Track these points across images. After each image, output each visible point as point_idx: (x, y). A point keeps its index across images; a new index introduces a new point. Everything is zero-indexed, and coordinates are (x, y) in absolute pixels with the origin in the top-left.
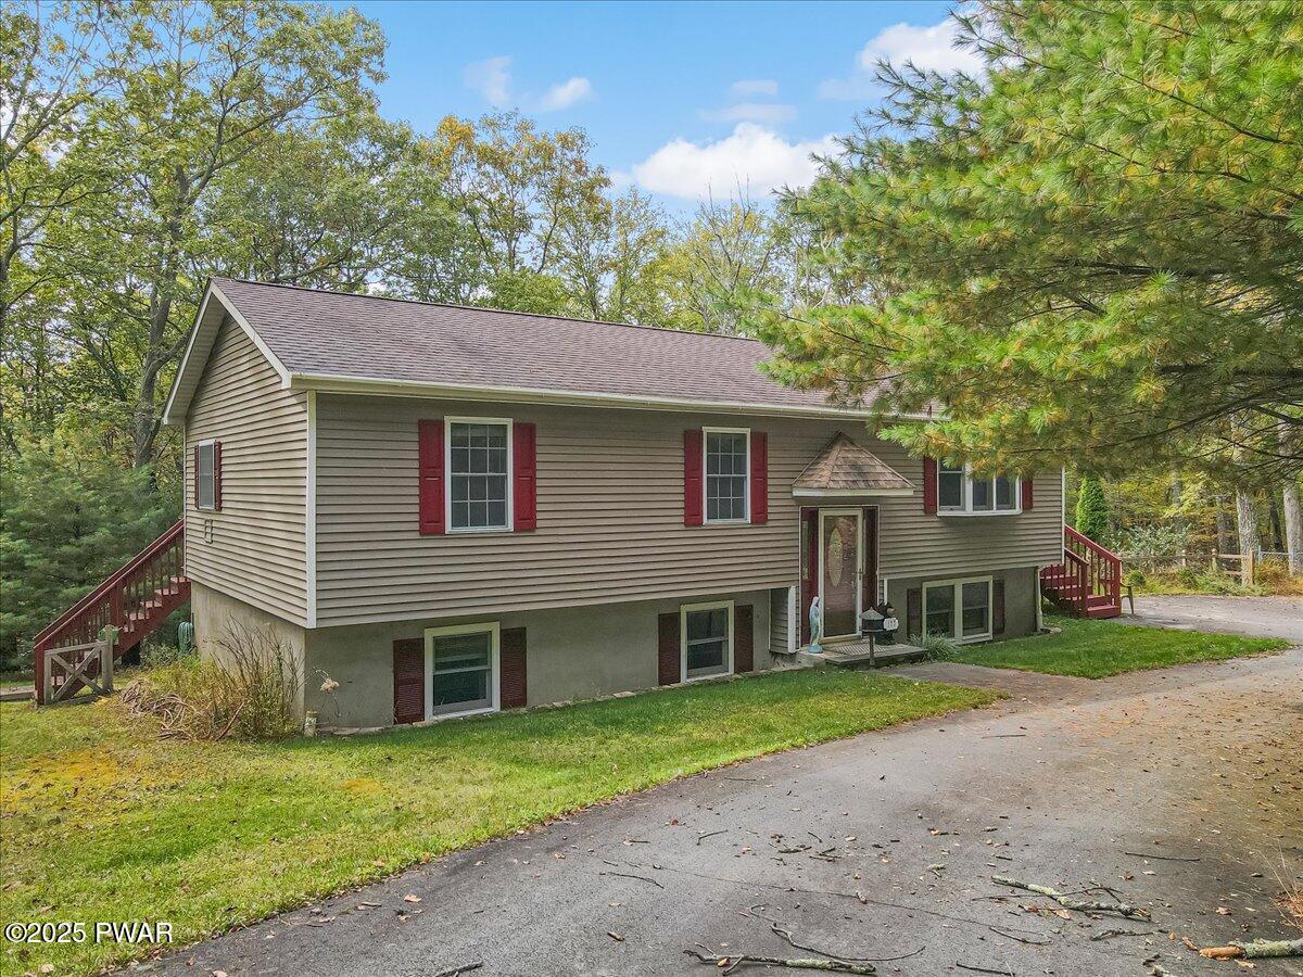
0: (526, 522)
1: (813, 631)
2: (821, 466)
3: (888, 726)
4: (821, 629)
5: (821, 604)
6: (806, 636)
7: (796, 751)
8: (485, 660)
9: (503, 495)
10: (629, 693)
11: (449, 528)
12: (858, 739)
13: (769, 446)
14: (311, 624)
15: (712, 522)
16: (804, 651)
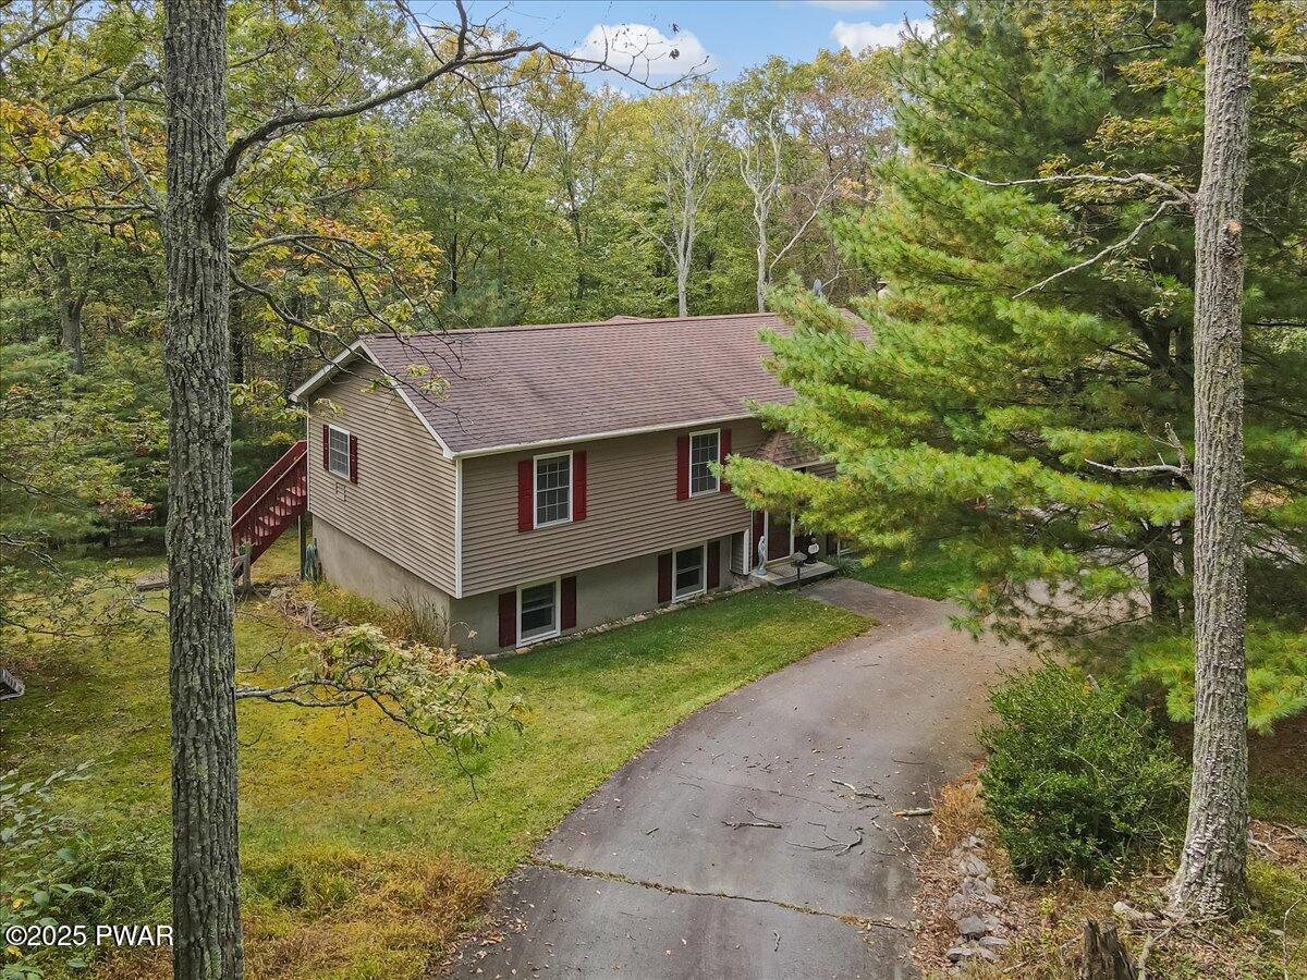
0: (580, 514)
1: (761, 560)
2: (767, 448)
3: (803, 657)
4: (766, 557)
5: (766, 541)
6: (755, 561)
7: (752, 684)
8: (551, 600)
9: (566, 499)
10: (642, 617)
11: (535, 526)
12: (786, 671)
13: (733, 438)
14: (458, 595)
15: (696, 494)
16: (754, 573)
